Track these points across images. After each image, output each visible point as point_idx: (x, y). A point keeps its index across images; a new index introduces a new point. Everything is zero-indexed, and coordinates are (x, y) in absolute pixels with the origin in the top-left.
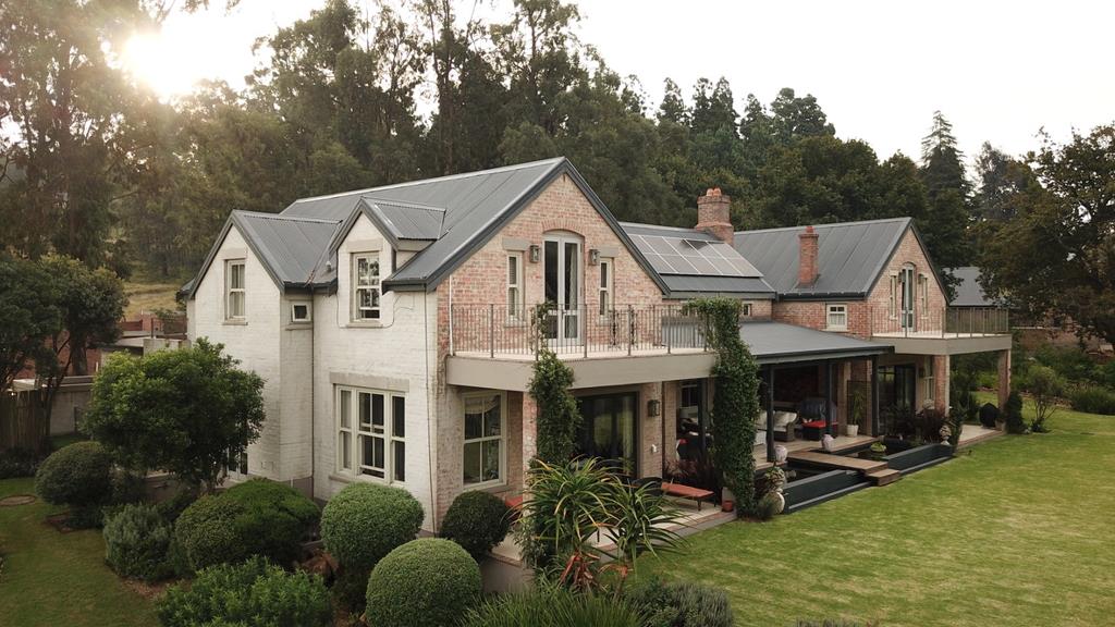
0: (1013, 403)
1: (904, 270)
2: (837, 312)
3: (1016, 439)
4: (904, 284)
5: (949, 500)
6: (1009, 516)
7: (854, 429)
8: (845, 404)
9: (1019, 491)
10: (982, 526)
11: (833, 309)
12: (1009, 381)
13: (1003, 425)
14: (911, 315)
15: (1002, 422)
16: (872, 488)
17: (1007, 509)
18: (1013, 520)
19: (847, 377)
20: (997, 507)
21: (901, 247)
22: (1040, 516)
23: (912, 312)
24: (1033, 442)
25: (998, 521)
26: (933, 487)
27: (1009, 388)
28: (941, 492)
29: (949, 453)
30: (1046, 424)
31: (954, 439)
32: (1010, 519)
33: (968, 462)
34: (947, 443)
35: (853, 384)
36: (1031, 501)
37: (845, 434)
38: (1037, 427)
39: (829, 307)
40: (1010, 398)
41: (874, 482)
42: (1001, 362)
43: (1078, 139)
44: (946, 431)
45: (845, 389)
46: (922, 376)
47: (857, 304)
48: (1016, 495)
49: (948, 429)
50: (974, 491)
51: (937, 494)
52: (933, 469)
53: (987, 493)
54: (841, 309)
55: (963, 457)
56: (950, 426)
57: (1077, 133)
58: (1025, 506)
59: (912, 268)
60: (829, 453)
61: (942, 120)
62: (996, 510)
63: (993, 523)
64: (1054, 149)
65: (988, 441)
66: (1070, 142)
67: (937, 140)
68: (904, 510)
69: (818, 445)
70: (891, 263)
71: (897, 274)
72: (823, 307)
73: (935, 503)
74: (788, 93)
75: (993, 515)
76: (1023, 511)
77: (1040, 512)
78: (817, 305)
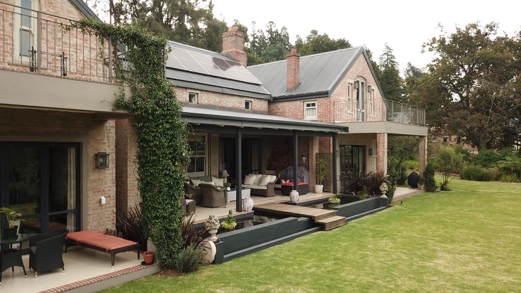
0: (429, 172)
1: (358, 81)
2: (311, 107)
3: (431, 195)
4: (358, 89)
5: (383, 243)
6: (436, 257)
7: (320, 188)
8: (315, 170)
9: (441, 232)
10: (414, 272)
11: (308, 105)
12: (426, 158)
13: (422, 187)
14: (363, 113)
15: (422, 184)
16: (320, 232)
17: (434, 251)
18: (442, 262)
19: (316, 150)
20: (426, 248)
21: (355, 64)
22: (465, 257)
23: (363, 111)
24: (442, 196)
25: (428, 264)
26: (371, 230)
27: (426, 161)
28: (378, 235)
29: (386, 203)
30: (448, 185)
31: (390, 193)
32: (440, 262)
33: (401, 210)
34: (384, 196)
35: (320, 155)
36: (453, 241)
37: (314, 192)
38: (444, 188)
39: (306, 104)
40: (427, 168)
41: (322, 227)
42: (421, 144)
43: (459, 30)
44: (384, 187)
45: (314, 159)
46: (370, 154)
47: (323, 100)
48: (439, 236)
49: (385, 186)
50: (405, 232)
51: (373, 237)
52: (373, 215)
53: (415, 235)
54: (314, 105)
55: (396, 206)
56: (387, 184)
57: (458, 27)
58: (450, 247)
59: (364, 81)
60: (295, 204)
61: (388, 47)
62: (424, 251)
63: (423, 267)
64: (445, 36)
65: (414, 196)
66: (455, 32)
67: (386, 57)
68: (339, 255)
69: (287, 199)
70: (348, 74)
71: (353, 82)
72: (302, 104)
73: (369, 246)
74: (315, 32)
75: (423, 258)
76: (449, 252)
77: (465, 252)
78: (298, 103)
